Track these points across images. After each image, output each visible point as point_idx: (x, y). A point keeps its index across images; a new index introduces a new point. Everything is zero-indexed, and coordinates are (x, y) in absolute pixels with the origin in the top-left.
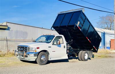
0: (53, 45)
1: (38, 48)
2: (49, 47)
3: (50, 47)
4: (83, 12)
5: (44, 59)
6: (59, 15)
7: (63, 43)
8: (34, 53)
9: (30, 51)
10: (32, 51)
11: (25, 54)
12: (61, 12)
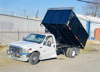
0: (44, 45)
1: (30, 49)
2: (40, 48)
3: (42, 47)
4: (73, 12)
5: (36, 59)
6: (49, 11)
7: (53, 43)
8: (27, 54)
9: (23, 52)
10: (25, 52)
11: (18, 55)
12: (51, 8)
